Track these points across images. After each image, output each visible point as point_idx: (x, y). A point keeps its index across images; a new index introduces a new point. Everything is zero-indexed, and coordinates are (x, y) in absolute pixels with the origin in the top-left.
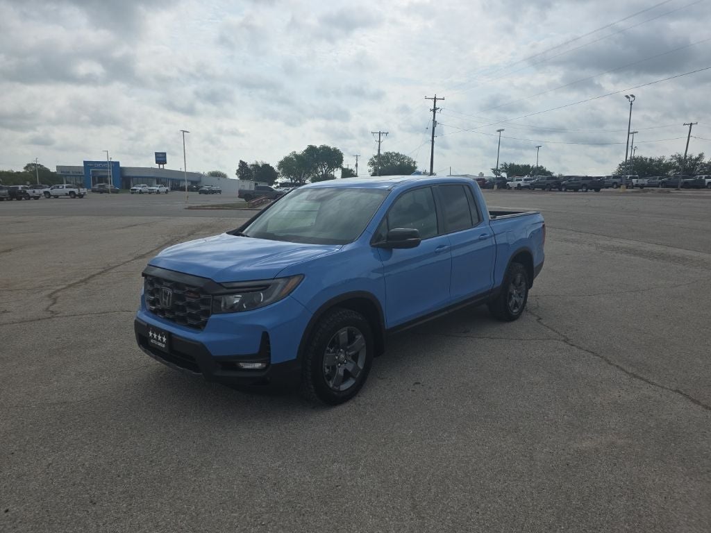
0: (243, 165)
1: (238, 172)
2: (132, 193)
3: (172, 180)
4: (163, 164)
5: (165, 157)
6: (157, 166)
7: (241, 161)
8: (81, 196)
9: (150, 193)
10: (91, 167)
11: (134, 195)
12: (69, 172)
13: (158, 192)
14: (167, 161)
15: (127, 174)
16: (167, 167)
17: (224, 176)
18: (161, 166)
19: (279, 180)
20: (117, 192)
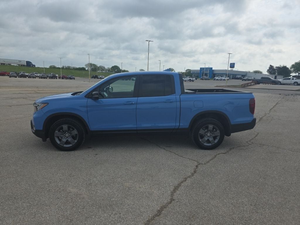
0: (271, 67)
1: (268, 71)
2: (214, 80)
3: (233, 74)
4: (233, 68)
5: (234, 65)
6: (230, 69)
7: (270, 65)
8: (193, 81)
9: (221, 80)
10: (202, 70)
11: (214, 81)
12: (195, 72)
13: (224, 80)
14: (235, 67)
15: (215, 72)
16: (234, 69)
17: (261, 73)
18: (232, 69)
19: (293, 74)
20: (209, 79)
